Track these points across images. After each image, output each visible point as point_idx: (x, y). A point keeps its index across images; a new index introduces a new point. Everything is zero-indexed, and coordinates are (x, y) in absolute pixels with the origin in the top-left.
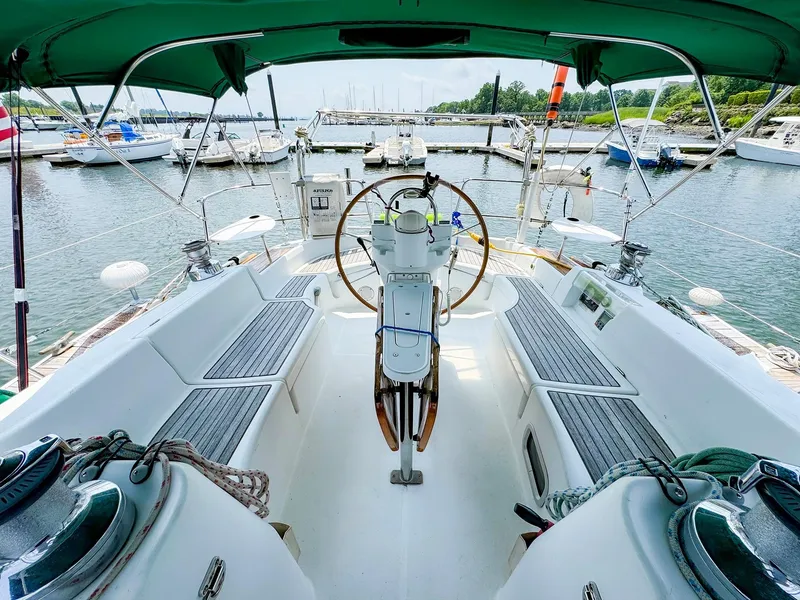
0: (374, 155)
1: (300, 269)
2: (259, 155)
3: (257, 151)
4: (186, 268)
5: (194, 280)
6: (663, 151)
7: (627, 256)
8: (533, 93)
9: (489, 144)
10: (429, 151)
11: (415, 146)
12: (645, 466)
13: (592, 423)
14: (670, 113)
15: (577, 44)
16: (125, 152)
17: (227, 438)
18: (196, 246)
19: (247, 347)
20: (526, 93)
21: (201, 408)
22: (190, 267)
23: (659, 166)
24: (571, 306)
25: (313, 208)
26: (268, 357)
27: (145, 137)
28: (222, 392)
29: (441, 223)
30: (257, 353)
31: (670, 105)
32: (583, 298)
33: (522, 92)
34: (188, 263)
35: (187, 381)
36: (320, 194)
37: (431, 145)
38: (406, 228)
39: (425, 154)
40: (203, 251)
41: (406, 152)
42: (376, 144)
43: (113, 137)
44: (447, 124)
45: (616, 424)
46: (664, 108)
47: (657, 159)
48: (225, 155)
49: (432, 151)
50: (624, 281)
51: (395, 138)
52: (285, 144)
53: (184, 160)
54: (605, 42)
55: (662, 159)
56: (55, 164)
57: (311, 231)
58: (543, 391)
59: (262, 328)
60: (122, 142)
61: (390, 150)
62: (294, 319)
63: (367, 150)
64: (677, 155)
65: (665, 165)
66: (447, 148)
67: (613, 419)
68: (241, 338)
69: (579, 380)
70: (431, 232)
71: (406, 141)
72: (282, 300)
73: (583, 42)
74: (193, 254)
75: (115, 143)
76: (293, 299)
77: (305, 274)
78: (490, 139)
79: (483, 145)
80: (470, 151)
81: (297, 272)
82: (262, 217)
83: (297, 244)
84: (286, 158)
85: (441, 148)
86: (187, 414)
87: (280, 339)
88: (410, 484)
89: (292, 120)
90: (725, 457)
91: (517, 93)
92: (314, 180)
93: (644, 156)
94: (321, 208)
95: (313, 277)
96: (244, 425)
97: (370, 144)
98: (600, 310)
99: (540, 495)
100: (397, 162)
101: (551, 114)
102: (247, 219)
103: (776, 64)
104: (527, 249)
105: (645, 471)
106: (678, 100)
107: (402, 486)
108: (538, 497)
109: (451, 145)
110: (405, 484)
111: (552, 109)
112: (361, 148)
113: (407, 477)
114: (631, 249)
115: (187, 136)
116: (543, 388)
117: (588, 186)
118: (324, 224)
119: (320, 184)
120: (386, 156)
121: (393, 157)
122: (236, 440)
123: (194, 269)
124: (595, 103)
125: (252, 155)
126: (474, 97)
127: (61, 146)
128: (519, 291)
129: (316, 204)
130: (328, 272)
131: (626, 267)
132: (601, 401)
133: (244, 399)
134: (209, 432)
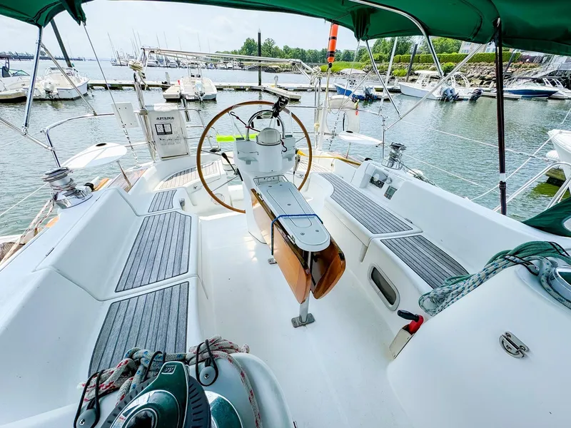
0: (172, 92)
1: (158, 186)
2: (55, 91)
3: (53, 87)
4: (52, 197)
5: (63, 207)
6: (367, 90)
7: (393, 151)
8: (281, 48)
9: (260, 84)
10: (218, 89)
11: (206, 85)
12: (509, 260)
13: (411, 252)
14: (363, 66)
15: (356, 8)
17: (172, 333)
18: (59, 174)
19: (145, 258)
20: (276, 48)
21: (129, 316)
22: (56, 196)
23: (365, 99)
24: (365, 187)
25: (158, 134)
26: (171, 261)
28: (143, 299)
29: (287, 136)
30: (158, 259)
31: (363, 61)
32: (372, 181)
33: (274, 46)
34: (51, 192)
35: (100, 298)
36: (163, 121)
37: (218, 84)
38: (266, 142)
39: (215, 92)
41: (200, 89)
42: (171, 83)
44: (224, 69)
45: (421, 250)
46: (360, 63)
47: (364, 95)
48: (15, 92)
49: (220, 89)
50: (394, 167)
51: (188, 78)
52: (83, 82)
54: (374, 8)
55: (367, 95)
57: (158, 153)
58: (378, 240)
59: (150, 239)
61: (185, 88)
62: (176, 227)
63: (164, 89)
64: (374, 93)
65: (369, 99)
66: (230, 87)
67: (419, 248)
68: (134, 251)
69: (392, 230)
70: (283, 144)
71: (198, 81)
72: (156, 213)
73: (360, 7)
74: (58, 183)
76: (165, 211)
77: (164, 189)
78: (260, 80)
79: (256, 85)
80: (247, 89)
81: (157, 189)
82: (108, 144)
83: (149, 166)
84: (86, 95)
85: (225, 87)
86: (118, 326)
87: (174, 244)
88: (307, 324)
89: (79, 60)
90: (533, 246)
91: (271, 48)
92: (156, 109)
93: (357, 93)
94: (165, 133)
95: (174, 192)
96: (182, 319)
97: (166, 83)
98: (386, 187)
99: (392, 304)
100: (193, 98)
101: (331, 59)
102: (94, 147)
103: (476, 31)
104: (326, 154)
105: (511, 263)
106: (367, 58)
107: (302, 327)
108: (390, 306)
109: (232, 84)
110: (304, 325)
111: (331, 55)
112: (158, 86)
113: (304, 320)
114: (396, 147)
116: (377, 238)
117: (356, 109)
118: (170, 147)
119: (162, 112)
120: (183, 93)
121: (190, 94)
122: (182, 332)
123: (61, 197)
124: (321, 58)
125: (48, 92)
126: (240, 49)
128: (331, 182)
129: (161, 130)
130: (186, 185)
131: (393, 158)
132: (408, 240)
133: (168, 299)
134: (150, 333)
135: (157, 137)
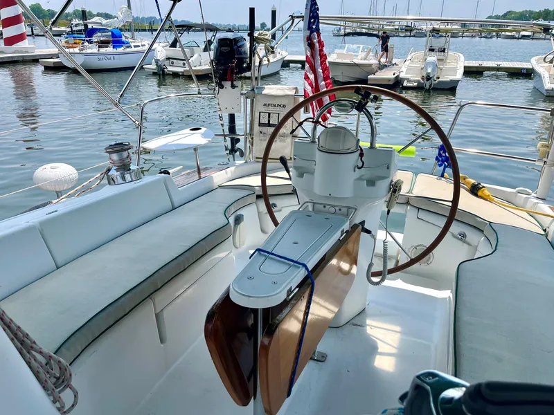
4: (105, 171)
10: (467, 73)
16: (110, 59)
18: (119, 148)
22: (109, 170)
27: (132, 45)
34: (107, 163)
36: (271, 109)
37: (474, 64)
40: (125, 154)
43: (103, 44)
51: (422, 53)
53: (163, 71)
56: (48, 69)
57: (254, 152)
60: (110, 49)
61: (410, 69)
66: (498, 70)
70: (361, 155)
74: (115, 157)
75: (103, 50)
84: (277, 73)
94: (270, 126)
100: (415, 84)
102: (188, 130)
115: (174, 45)
121: (412, 77)
123: (113, 173)
127: (55, 50)
135: (257, 128)
